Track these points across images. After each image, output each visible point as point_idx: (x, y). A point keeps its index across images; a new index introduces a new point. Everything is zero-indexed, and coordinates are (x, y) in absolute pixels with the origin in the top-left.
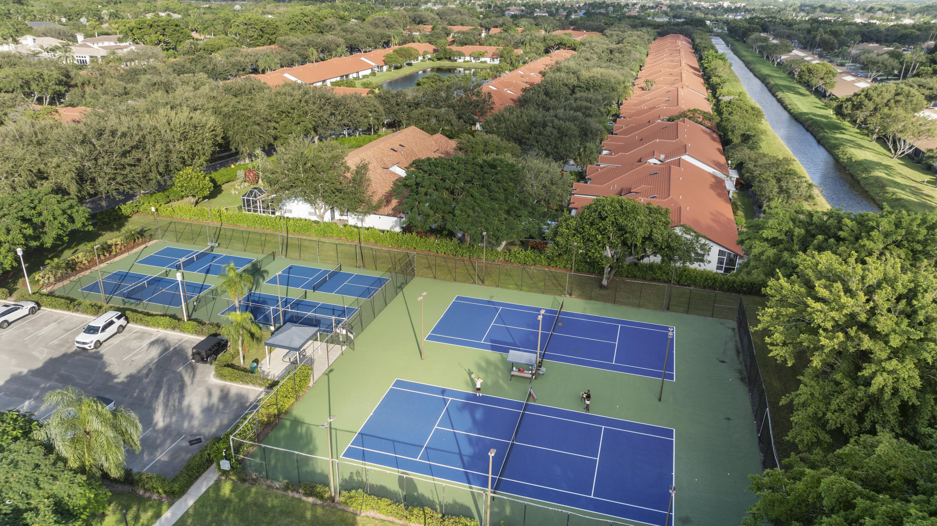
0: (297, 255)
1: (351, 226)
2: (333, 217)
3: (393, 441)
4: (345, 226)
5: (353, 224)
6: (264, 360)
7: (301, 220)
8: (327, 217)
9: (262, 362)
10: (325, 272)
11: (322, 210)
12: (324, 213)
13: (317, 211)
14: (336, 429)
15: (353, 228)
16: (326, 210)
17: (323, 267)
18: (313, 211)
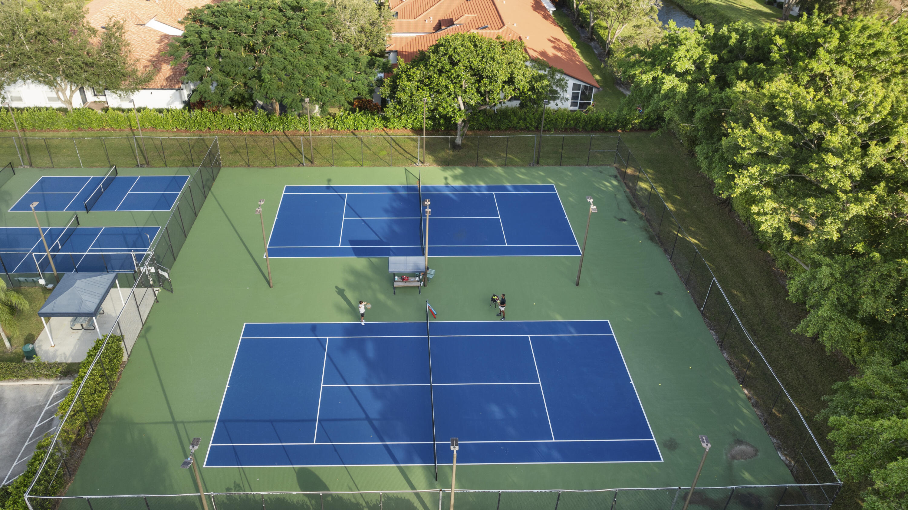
0: (46, 160)
1: (114, 109)
2: (85, 101)
3: (271, 421)
4: (106, 110)
5: (116, 106)
6: (42, 334)
7: (39, 109)
8: (77, 102)
9: (40, 338)
10: (97, 181)
11: (68, 93)
12: (71, 96)
13: (60, 93)
14: (183, 422)
15: (118, 112)
16: (72, 92)
17: (92, 174)
18: (53, 94)
